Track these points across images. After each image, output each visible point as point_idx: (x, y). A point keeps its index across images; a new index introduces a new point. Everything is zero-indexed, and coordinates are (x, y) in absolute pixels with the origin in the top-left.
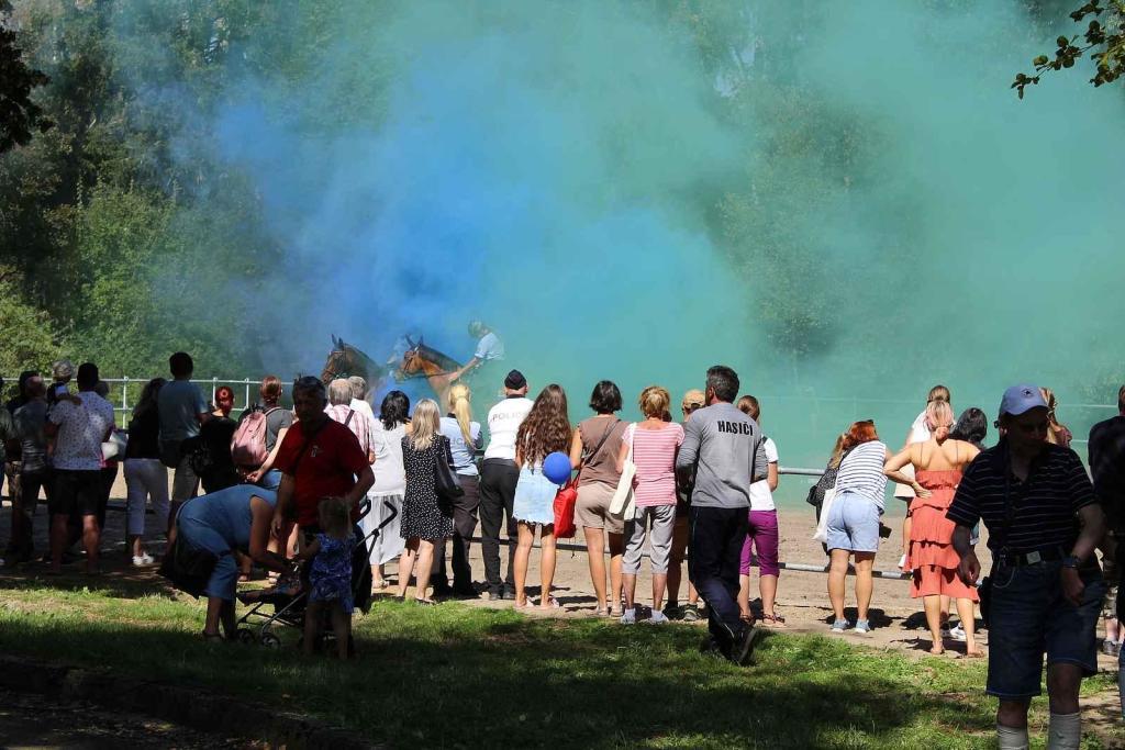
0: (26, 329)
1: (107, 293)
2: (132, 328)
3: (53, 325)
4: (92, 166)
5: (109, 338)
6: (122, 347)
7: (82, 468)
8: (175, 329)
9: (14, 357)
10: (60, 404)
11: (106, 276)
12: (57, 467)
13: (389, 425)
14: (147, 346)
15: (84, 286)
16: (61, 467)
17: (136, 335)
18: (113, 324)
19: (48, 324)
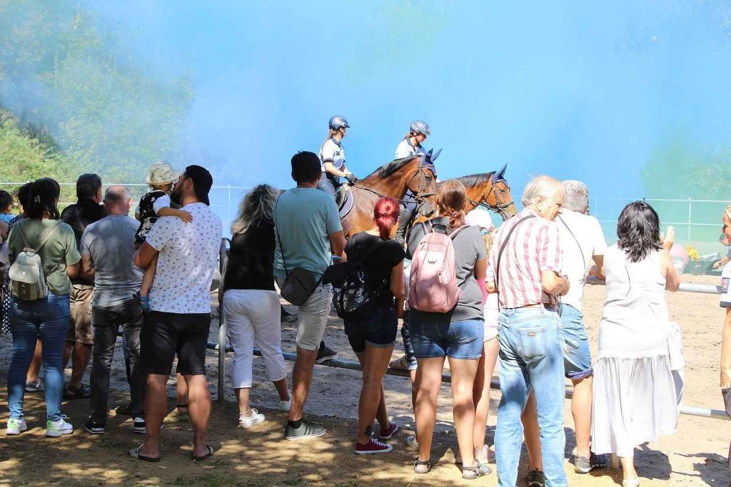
0: (24, 150)
1: (75, 128)
2: (91, 151)
3: (41, 148)
4: (63, 47)
5: (75, 156)
6: (85, 163)
7: (191, 312)
8: (118, 152)
9: (17, 168)
10: (160, 222)
11: (75, 118)
12: (156, 308)
13: (637, 254)
14: (101, 162)
15: (60, 123)
16: (162, 310)
17: (94, 154)
18: (79, 148)
19: (37, 148)
